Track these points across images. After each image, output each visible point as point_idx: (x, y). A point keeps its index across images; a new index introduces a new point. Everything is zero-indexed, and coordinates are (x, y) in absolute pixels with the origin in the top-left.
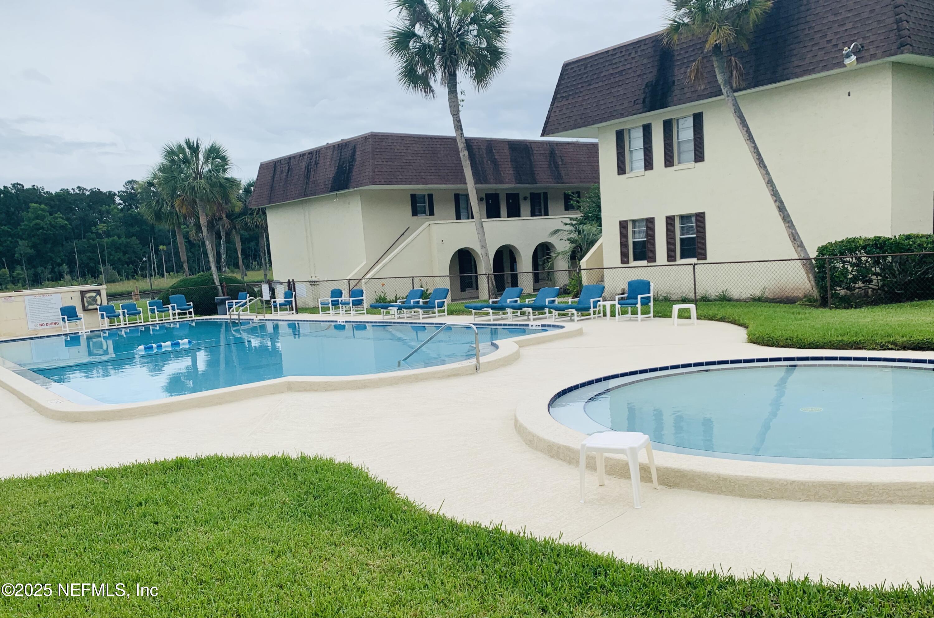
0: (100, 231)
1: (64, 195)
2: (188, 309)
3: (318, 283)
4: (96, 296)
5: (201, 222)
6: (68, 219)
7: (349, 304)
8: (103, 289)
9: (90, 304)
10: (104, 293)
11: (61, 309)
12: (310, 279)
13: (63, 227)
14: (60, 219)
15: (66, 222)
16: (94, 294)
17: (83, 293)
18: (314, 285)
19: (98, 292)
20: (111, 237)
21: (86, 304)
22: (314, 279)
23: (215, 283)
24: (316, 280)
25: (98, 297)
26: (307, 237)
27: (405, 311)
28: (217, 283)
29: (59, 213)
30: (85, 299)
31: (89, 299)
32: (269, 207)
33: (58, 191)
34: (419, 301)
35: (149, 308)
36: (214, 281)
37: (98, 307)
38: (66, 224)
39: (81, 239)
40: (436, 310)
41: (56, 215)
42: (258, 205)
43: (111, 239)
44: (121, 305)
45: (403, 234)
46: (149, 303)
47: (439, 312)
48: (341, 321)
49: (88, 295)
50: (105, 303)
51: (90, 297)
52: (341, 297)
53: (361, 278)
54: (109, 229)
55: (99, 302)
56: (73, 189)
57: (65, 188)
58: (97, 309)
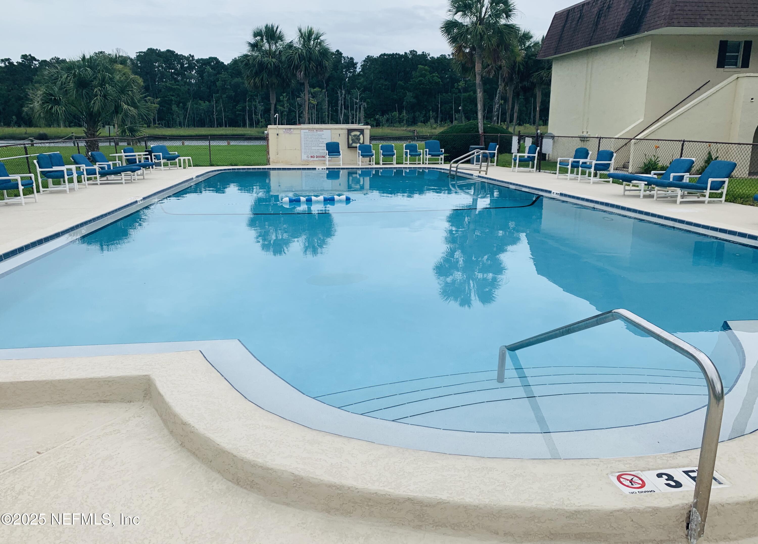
0: (460, 87)
1: (442, 59)
2: (439, 156)
3: (588, 139)
4: (360, 135)
5: (476, 70)
6: (441, 78)
7: (590, 168)
8: (367, 129)
9: (354, 142)
10: (367, 133)
11: (327, 144)
12: (581, 134)
13: (437, 83)
14: (436, 77)
15: (440, 80)
16: (358, 133)
17: (350, 131)
18: (584, 141)
19: (362, 131)
20: (468, 92)
21: (351, 142)
22: (585, 134)
23: (478, 132)
24: (587, 135)
25: (361, 136)
26: (586, 89)
27: (657, 188)
28: (481, 131)
29: (436, 73)
30: (350, 137)
31: (353, 138)
32: (557, 59)
33: (439, 56)
34: (683, 176)
35: (404, 150)
36: (478, 129)
37: (358, 145)
38: (439, 81)
39: (448, 93)
40: (708, 192)
41: (434, 74)
42: (545, 56)
43: (468, 94)
44: (380, 145)
45: (699, 89)
46: (405, 146)
47: (711, 196)
48: (555, 192)
49: (353, 133)
50: (367, 142)
51: (355, 136)
52: (586, 158)
53: (632, 138)
54: (466, 86)
55: (361, 141)
56: (448, 55)
57: (444, 54)
58: (356, 147)
